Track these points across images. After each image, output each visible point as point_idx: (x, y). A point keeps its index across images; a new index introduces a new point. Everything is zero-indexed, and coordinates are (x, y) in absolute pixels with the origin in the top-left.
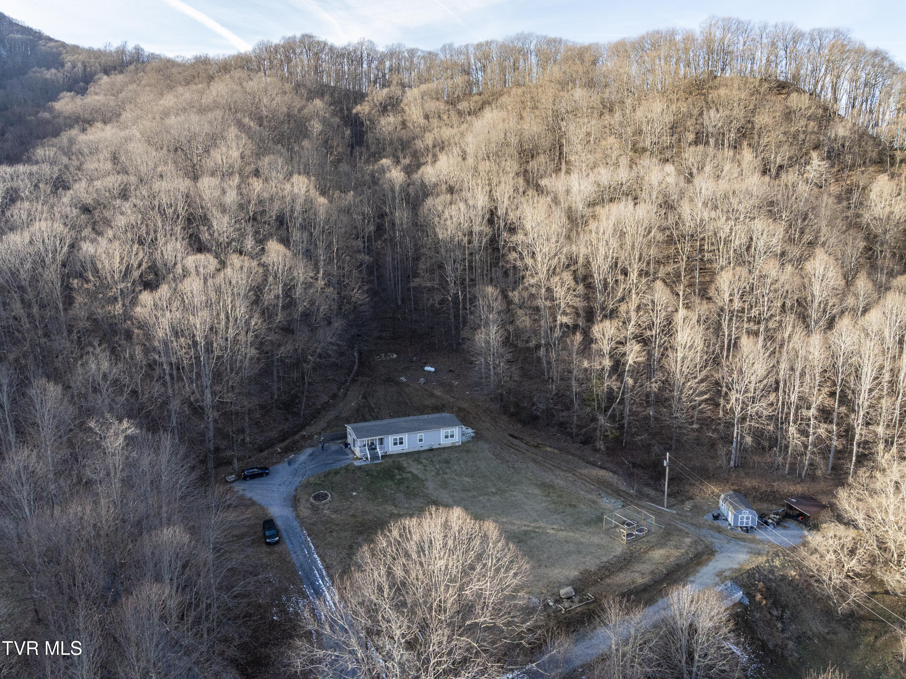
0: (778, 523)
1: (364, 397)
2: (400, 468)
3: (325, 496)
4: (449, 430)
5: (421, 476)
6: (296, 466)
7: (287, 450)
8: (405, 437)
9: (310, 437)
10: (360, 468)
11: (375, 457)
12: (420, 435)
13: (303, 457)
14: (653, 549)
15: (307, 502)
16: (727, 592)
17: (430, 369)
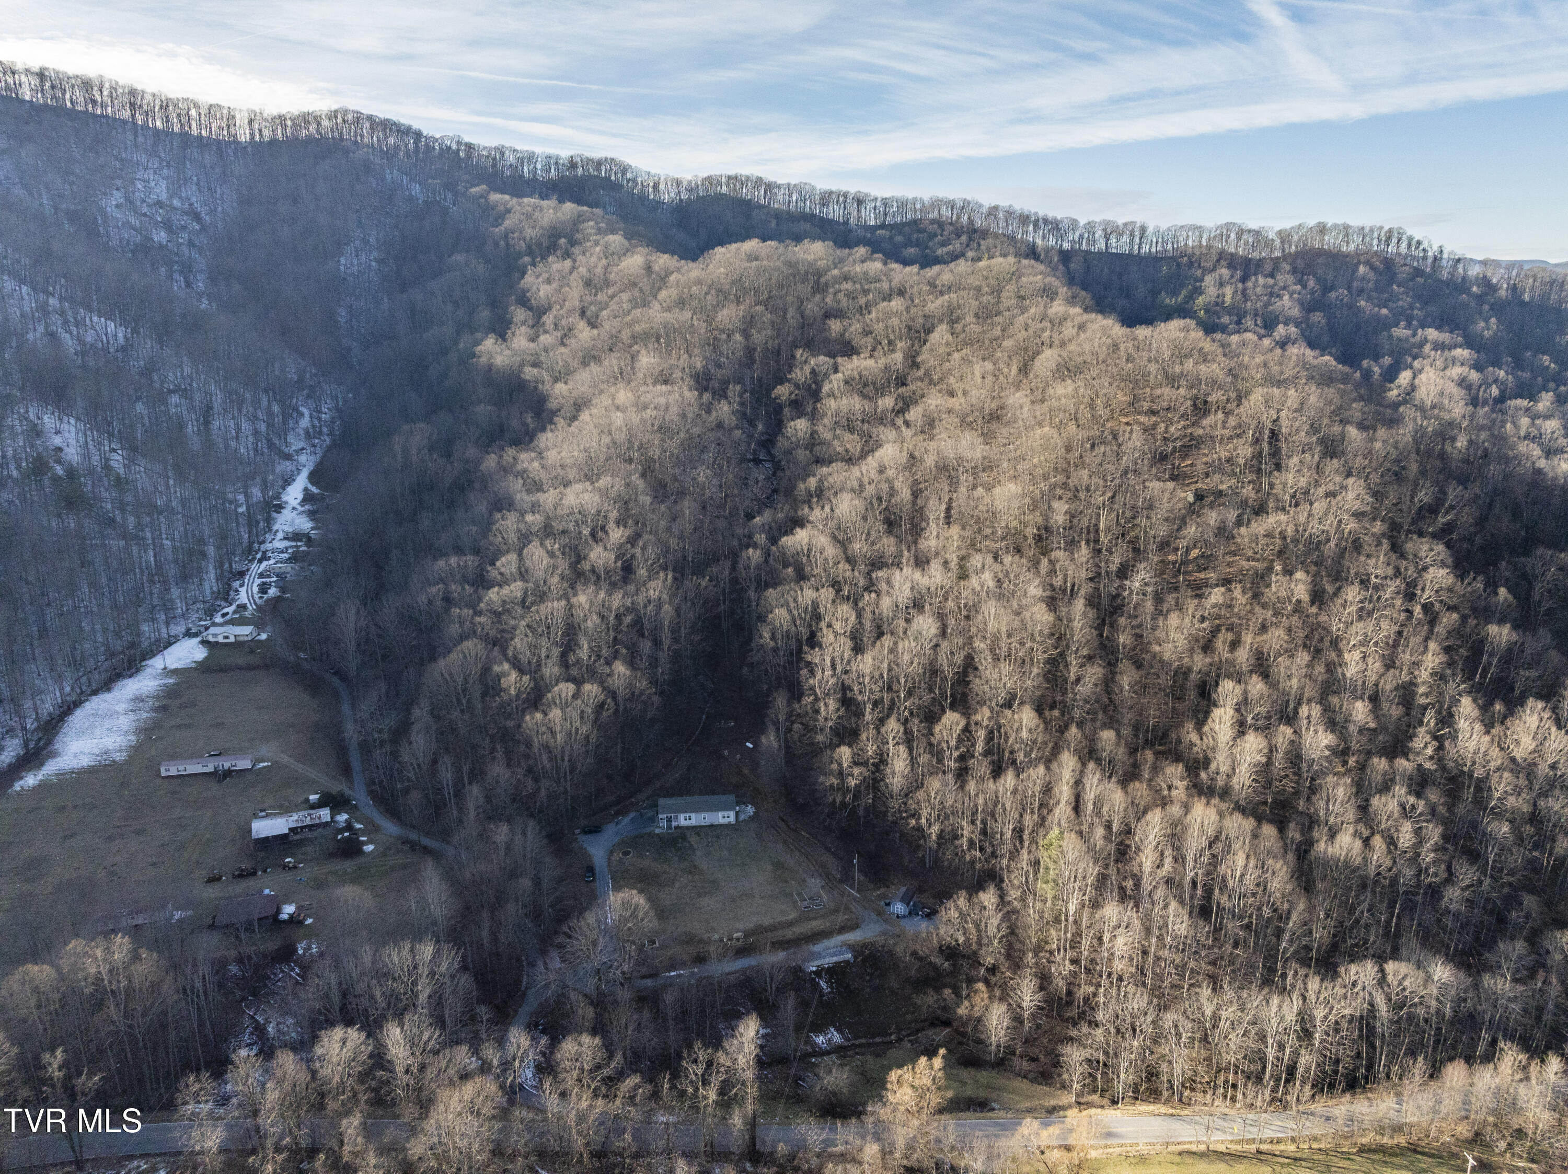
1: (689, 769)
2: (684, 838)
3: (629, 853)
4: (726, 813)
5: (695, 846)
6: (620, 826)
7: (618, 813)
8: (693, 816)
9: (637, 804)
10: (658, 834)
11: (669, 827)
12: (703, 815)
13: (627, 820)
14: (815, 919)
15: (617, 856)
16: (841, 953)
17: (750, 745)
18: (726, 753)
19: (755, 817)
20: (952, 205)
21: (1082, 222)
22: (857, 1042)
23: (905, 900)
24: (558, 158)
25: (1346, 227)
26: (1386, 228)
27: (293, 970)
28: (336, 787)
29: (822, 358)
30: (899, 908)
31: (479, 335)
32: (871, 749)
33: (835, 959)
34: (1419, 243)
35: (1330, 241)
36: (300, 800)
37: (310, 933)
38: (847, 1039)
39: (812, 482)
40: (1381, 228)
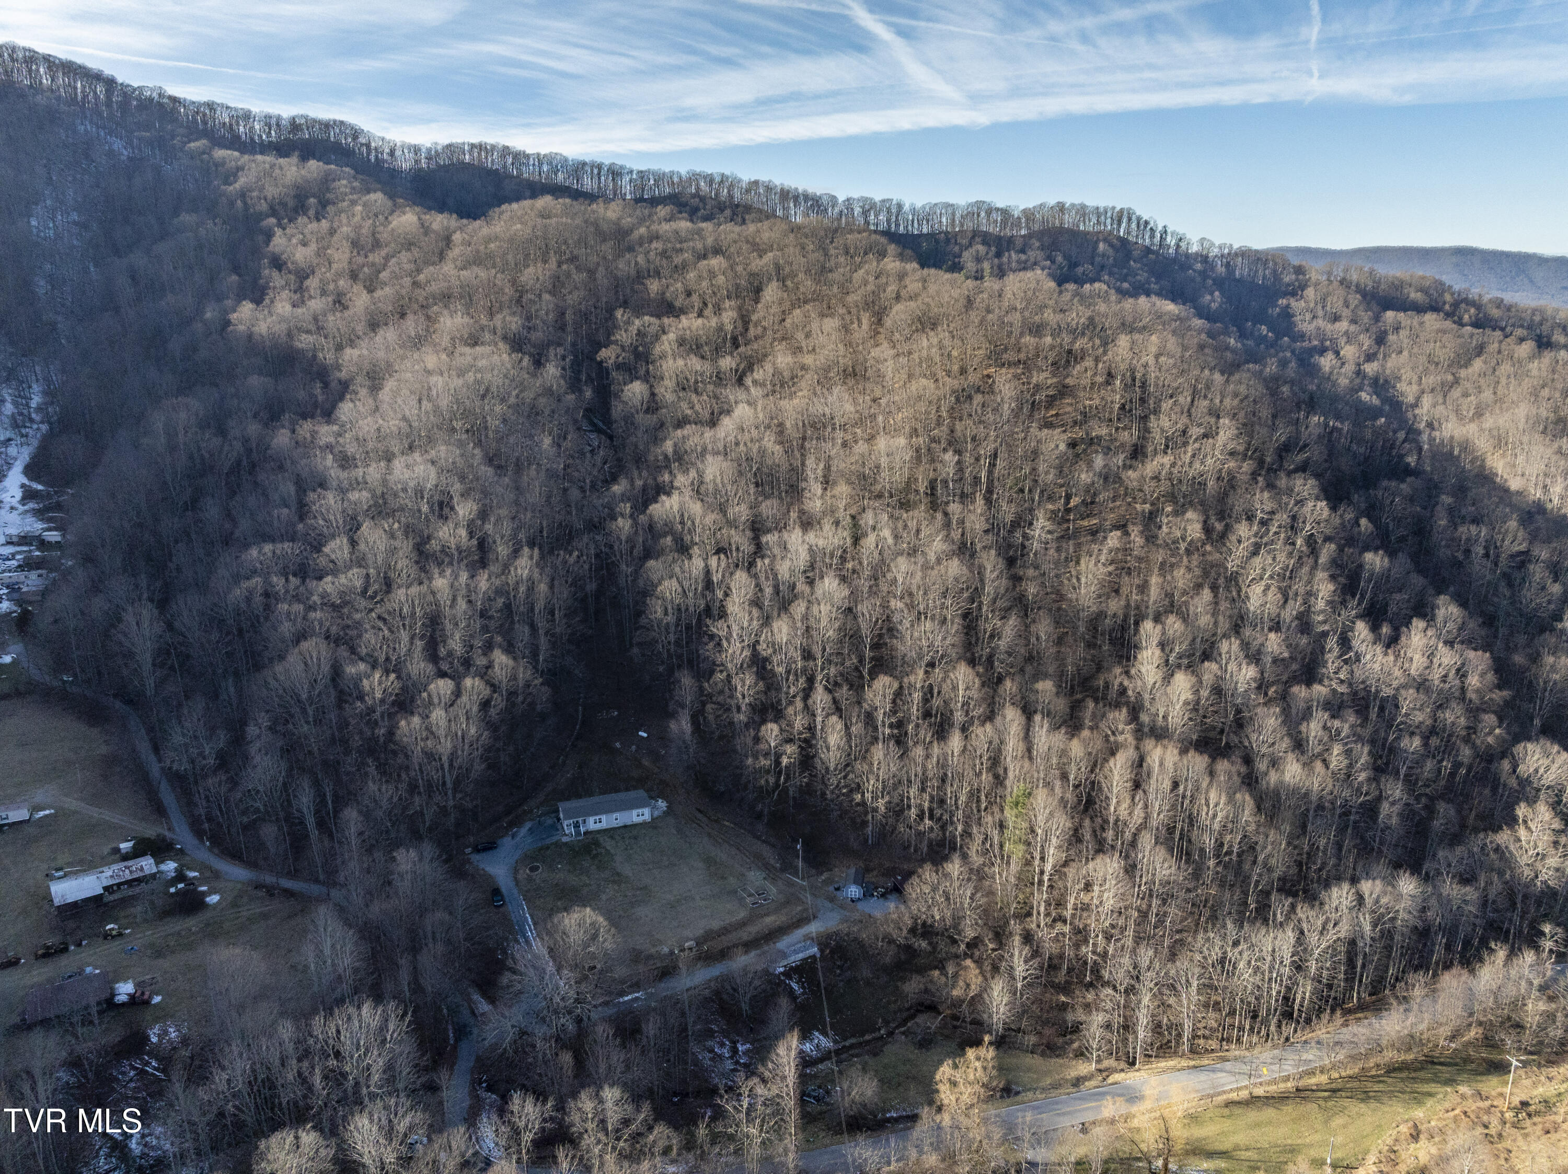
0: (883, 895)
1: (580, 767)
2: (597, 844)
3: (537, 868)
4: (640, 811)
5: (612, 851)
6: (518, 839)
7: (512, 824)
8: (604, 817)
9: (531, 811)
10: (566, 843)
11: (578, 833)
12: (614, 816)
13: (524, 830)
14: (767, 915)
15: (524, 873)
16: (806, 948)
17: (643, 734)
18: (618, 745)
19: (669, 812)
20: (710, 179)
21: (841, 199)
22: (847, 1044)
23: (857, 881)
24: (279, 118)
25: (1083, 207)
26: (1118, 209)
27: (147, 1064)
28: (151, 831)
29: (646, 318)
30: (854, 891)
31: (229, 303)
32: (799, 723)
33: (801, 956)
34: (1147, 223)
35: (1068, 221)
36: (106, 850)
37: (163, 1014)
38: (835, 1042)
39: (668, 446)
40: (1114, 208)
